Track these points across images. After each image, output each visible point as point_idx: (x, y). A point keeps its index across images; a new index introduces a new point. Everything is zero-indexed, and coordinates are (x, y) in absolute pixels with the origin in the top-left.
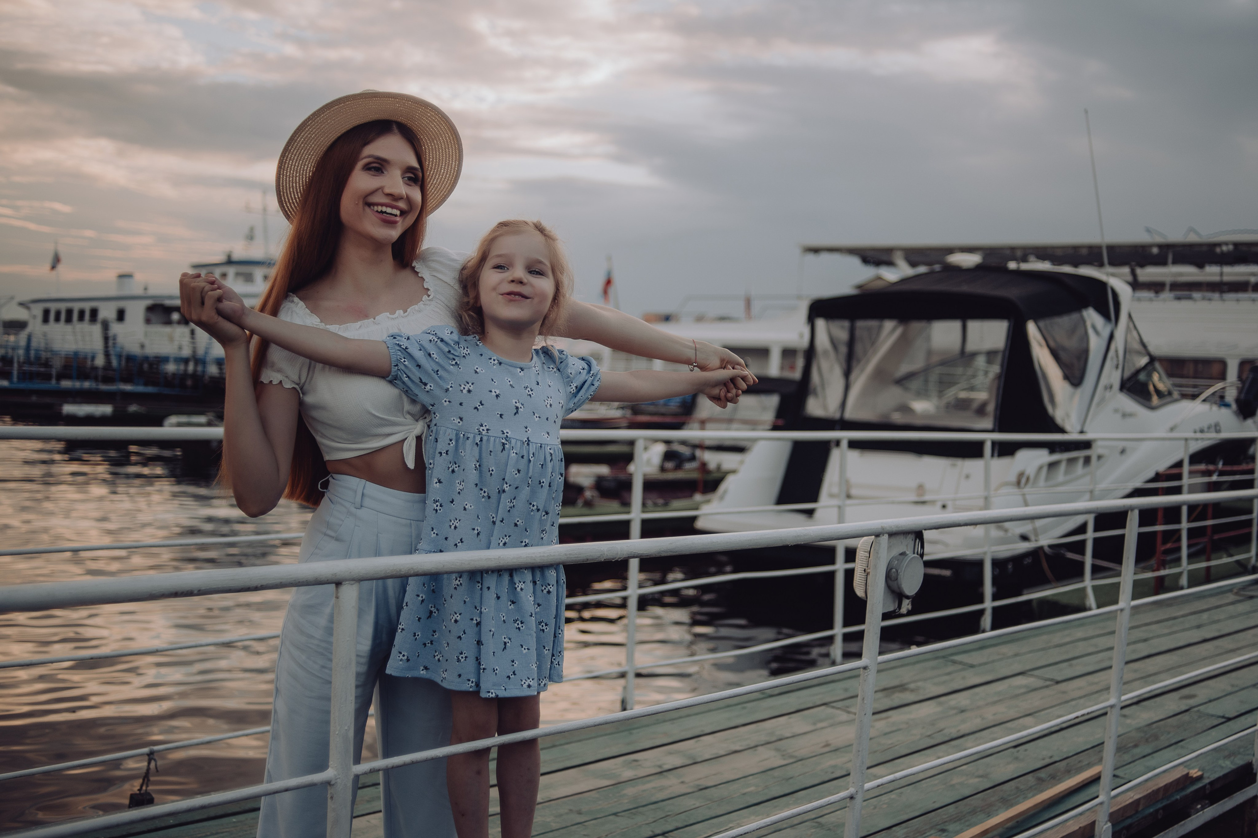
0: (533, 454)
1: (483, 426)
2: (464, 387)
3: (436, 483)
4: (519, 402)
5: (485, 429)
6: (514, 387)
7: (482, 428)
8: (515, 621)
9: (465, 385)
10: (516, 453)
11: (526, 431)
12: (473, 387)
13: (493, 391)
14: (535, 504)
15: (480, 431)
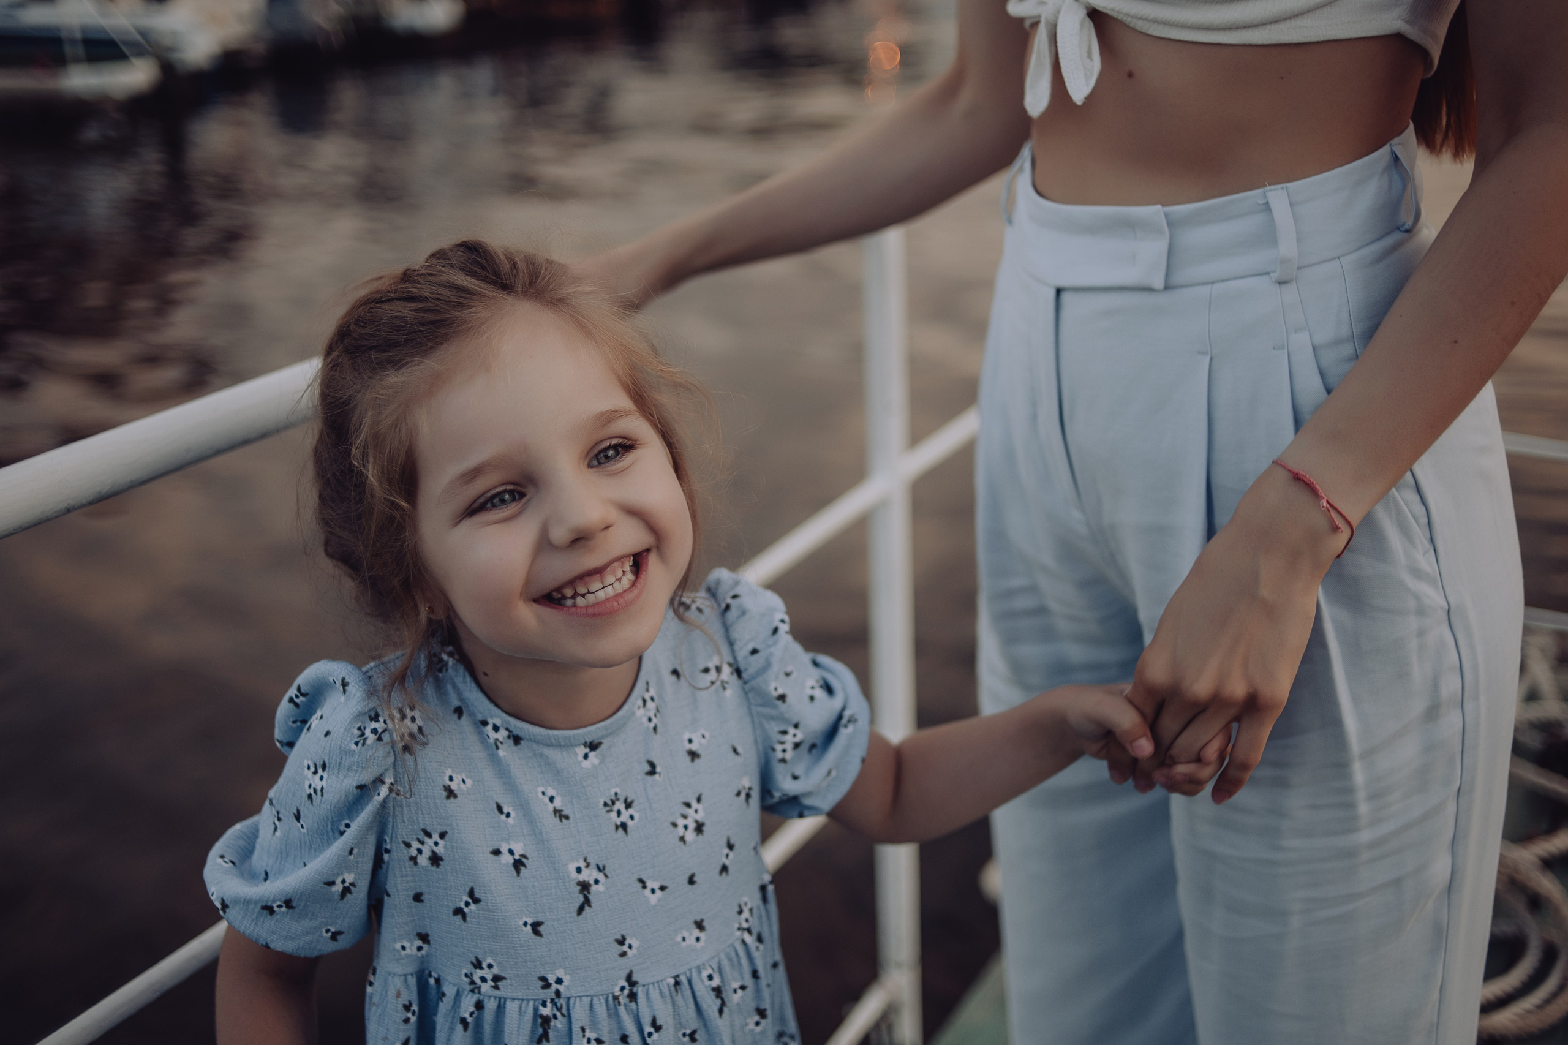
1: (481, 968)
2: (420, 846)
4: (588, 866)
5: (489, 977)
6: (567, 817)
7: (478, 974)
9: (422, 843)
11: (623, 954)
12: (445, 847)
13: (504, 849)
15: (472, 985)
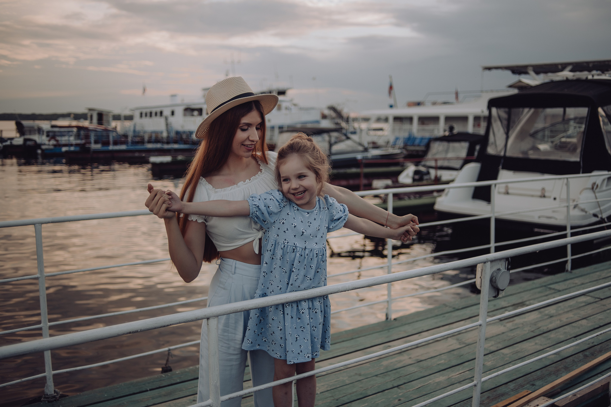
0: (307, 255)
1: (286, 240)
2: (282, 221)
3: (265, 264)
4: (304, 229)
5: (287, 242)
6: (303, 222)
7: (285, 241)
8: (301, 327)
9: (282, 220)
10: (299, 254)
11: (305, 243)
12: (285, 221)
13: (293, 224)
14: (309, 277)
15: (284, 243)
